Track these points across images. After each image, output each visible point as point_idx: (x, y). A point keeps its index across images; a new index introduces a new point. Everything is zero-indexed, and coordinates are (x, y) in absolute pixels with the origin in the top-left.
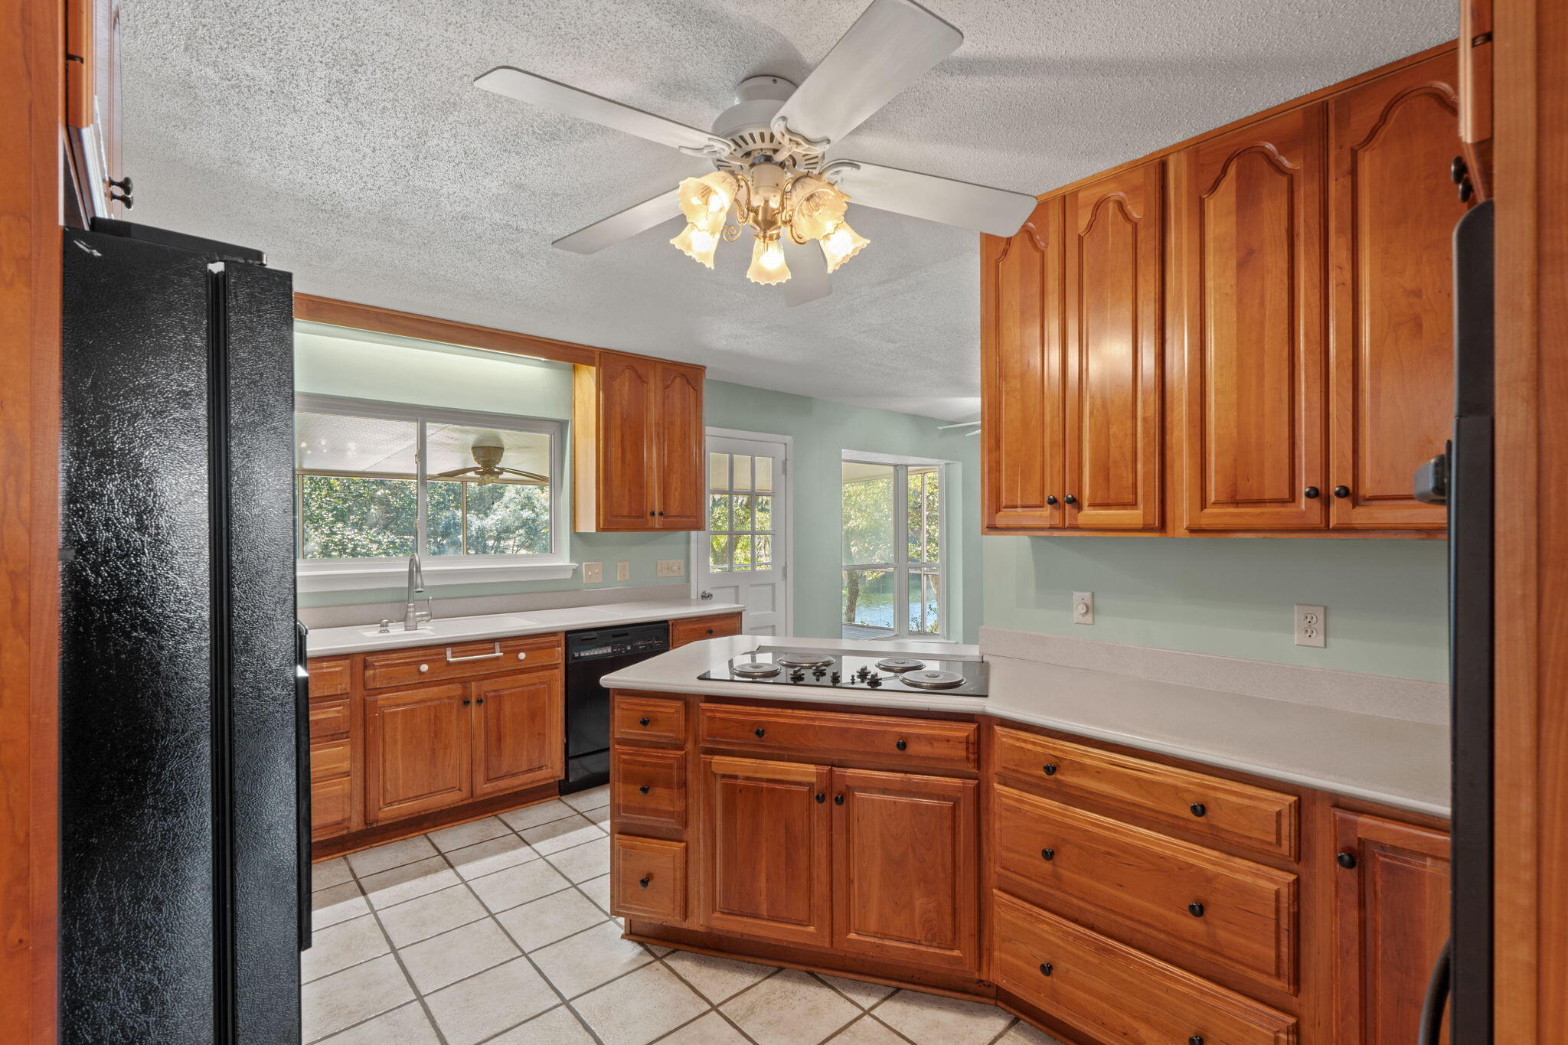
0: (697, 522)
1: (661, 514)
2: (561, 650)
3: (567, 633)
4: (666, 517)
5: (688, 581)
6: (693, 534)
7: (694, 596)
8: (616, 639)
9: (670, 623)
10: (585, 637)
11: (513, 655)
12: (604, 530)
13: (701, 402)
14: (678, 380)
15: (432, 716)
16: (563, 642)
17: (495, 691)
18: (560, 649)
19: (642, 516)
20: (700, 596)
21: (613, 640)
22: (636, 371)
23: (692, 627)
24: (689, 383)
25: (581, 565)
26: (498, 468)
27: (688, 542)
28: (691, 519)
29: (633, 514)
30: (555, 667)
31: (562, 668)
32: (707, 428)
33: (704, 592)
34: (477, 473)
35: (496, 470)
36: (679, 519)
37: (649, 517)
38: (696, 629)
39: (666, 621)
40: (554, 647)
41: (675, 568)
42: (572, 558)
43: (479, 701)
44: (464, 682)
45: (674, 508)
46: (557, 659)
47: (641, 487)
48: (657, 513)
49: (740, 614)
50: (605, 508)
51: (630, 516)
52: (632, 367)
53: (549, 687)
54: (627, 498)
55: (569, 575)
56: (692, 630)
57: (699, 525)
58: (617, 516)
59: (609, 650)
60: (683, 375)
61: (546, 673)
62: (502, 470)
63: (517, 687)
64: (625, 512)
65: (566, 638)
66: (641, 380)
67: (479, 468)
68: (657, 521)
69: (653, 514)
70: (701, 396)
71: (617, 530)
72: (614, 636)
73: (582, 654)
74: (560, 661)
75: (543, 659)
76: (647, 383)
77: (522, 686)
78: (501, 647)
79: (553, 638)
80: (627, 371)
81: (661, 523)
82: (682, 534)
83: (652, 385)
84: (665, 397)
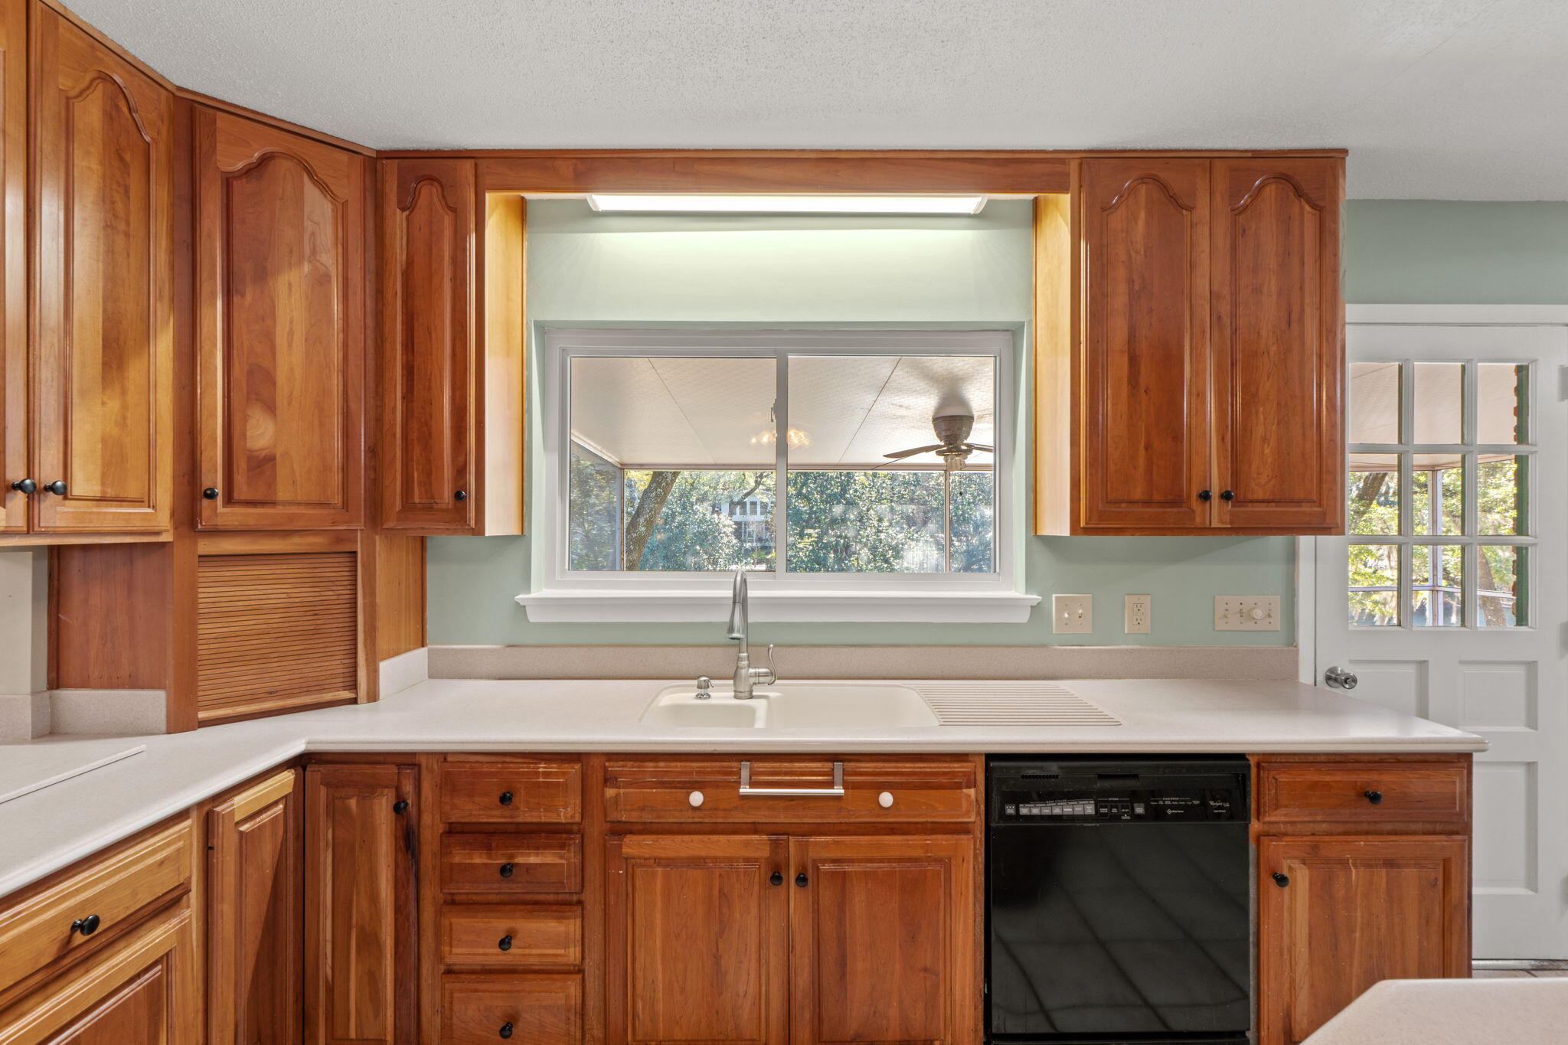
0: (1324, 514)
1: (1226, 496)
2: (974, 794)
3: (990, 757)
4: (1239, 503)
5: (1292, 641)
6: (1305, 542)
7: (1305, 677)
8: (1107, 784)
9: (1253, 762)
10: (1030, 772)
11: (867, 793)
12: (1088, 531)
13: (1335, 235)
14: (1271, 191)
15: (716, 892)
16: (981, 777)
17: (835, 861)
18: (972, 792)
19: (1176, 500)
20: (1321, 678)
21: (1099, 784)
22: (1164, 187)
23: (1316, 778)
24: (1299, 193)
25: (1046, 596)
26: (967, 445)
27: (1292, 557)
28: (1306, 508)
29: (1157, 497)
30: (963, 829)
31: (980, 833)
32: (1348, 307)
33: (1333, 670)
34: (939, 453)
35: (963, 447)
36: (1272, 508)
37: (1195, 504)
38: (1327, 786)
39: (1241, 757)
40: (958, 786)
41: (1258, 613)
42: (1030, 583)
43: (802, 880)
44: (778, 833)
45: (1260, 481)
46: (967, 813)
47: (1177, 438)
48: (1215, 493)
49: (1466, 757)
50: (1091, 484)
51: (1148, 503)
52: (1156, 179)
53: (948, 872)
54: (1141, 461)
55: (1023, 617)
56: (1314, 786)
57: (1327, 522)
58: (1118, 502)
59: (1090, 809)
60: (1284, 178)
61: (941, 839)
62: (971, 448)
63: (881, 861)
64: (1138, 493)
65: (988, 770)
66: (1175, 202)
67: (939, 447)
68: (1217, 512)
69: (1205, 496)
70: (1335, 221)
71: (1119, 531)
72: (1102, 777)
73: (1024, 811)
74: (975, 818)
75: (936, 807)
76: (1190, 209)
77: (890, 861)
78: (845, 773)
79: (956, 767)
80: (1143, 189)
81: (1227, 518)
82: (1276, 543)
83: (1202, 212)
84: (1237, 234)
